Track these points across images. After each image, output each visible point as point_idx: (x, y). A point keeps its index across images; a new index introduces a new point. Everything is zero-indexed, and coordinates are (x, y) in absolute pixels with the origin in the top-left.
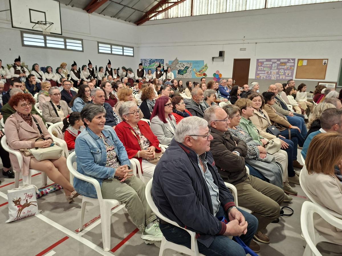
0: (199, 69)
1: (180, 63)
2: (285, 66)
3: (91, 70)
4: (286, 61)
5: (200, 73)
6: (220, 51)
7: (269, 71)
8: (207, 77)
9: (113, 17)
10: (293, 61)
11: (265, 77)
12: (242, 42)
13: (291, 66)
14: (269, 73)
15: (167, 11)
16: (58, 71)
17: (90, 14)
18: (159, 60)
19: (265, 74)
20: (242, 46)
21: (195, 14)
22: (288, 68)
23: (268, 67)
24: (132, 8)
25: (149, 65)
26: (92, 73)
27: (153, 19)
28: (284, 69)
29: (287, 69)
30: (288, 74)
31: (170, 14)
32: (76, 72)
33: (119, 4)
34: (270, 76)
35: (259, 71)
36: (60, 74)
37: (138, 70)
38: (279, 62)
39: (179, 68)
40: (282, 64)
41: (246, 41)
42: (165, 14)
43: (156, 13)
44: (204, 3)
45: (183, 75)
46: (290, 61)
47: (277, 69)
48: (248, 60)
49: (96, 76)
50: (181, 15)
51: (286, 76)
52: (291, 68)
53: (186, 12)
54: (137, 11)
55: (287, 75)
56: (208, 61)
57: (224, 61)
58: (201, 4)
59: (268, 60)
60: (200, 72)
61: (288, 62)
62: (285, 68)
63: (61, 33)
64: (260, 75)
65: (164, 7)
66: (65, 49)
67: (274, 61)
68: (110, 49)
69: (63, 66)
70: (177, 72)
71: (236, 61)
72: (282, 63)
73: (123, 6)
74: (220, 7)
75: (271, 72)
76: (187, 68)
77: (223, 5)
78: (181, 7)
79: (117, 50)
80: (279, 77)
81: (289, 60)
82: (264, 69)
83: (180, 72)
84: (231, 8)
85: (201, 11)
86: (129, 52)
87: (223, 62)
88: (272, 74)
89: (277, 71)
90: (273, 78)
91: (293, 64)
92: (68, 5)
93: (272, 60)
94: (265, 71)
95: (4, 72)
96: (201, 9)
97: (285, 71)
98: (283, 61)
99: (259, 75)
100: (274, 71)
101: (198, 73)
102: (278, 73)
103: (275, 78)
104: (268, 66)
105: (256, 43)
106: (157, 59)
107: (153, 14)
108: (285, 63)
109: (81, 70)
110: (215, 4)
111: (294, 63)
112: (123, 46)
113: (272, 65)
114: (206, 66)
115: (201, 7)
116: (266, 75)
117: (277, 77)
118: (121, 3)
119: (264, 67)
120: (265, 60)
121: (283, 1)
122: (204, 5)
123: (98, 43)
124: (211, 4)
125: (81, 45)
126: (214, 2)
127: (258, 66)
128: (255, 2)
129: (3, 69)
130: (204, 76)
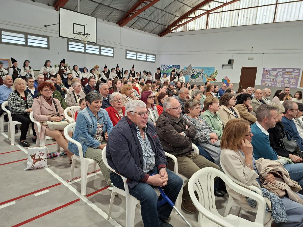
0: (210, 74)
1: (193, 69)
2: (290, 75)
3: (118, 71)
4: (292, 70)
5: (210, 78)
6: (229, 60)
7: (275, 79)
8: (217, 81)
9: (141, 30)
10: (298, 71)
11: (270, 84)
12: (250, 52)
13: (296, 75)
14: (274, 81)
15: (185, 25)
16: (92, 72)
17: (121, 28)
18: (176, 66)
19: (270, 81)
20: (250, 56)
21: (209, 27)
22: (293, 77)
23: (273, 76)
24: (156, 22)
25: (167, 69)
26: (119, 74)
27: (173, 31)
28: (288, 78)
30: (293, 83)
31: (188, 27)
32: (106, 73)
33: (146, 19)
34: (275, 83)
35: (265, 78)
36: (93, 74)
37: (156, 74)
38: (284, 72)
39: (193, 73)
40: (287, 74)
41: (253, 52)
42: (184, 27)
43: (176, 27)
44: (218, 18)
45: (195, 79)
46: (295, 71)
47: (282, 77)
48: (255, 69)
49: (122, 77)
50: (197, 28)
51: (291, 85)
52: (296, 78)
53: (202, 26)
54: (160, 25)
55: (291, 83)
56: (218, 68)
57: (232, 68)
58: (215, 19)
59: (273, 69)
60: (210, 77)
61: (293, 72)
62: (290, 77)
63: (95, 42)
64: (266, 82)
65: (183, 22)
66: (100, 55)
68: (135, 56)
69: (96, 68)
70: (190, 76)
71: (243, 68)
72: (287, 72)
73: (148, 21)
74: (232, 21)
75: (276, 80)
76: (199, 73)
77: (235, 20)
78: (198, 21)
79: (141, 57)
80: (284, 85)
81: (294, 69)
82: (270, 77)
83: (193, 77)
84: (242, 23)
85: (215, 24)
86: (151, 58)
88: (277, 82)
89: (282, 79)
90: (278, 86)
91: (298, 74)
92: (105, 20)
93: (278, 69)
94: (270, 79)
95: (52, 70)
97: (290, 80)
98: (288, 71)
99: (264, 82)
100: (279, 79)
101: (209, 78)
102: (283, 81)
103: (280, 86)
104: (274, 74)
105: (263, 53)
106: (174, 65)
107: (174, 28)
108: (290, 73)
109: (110, 71)
110: (228, 19)
111: (299, 72)
112: (147, 54)
113: (277, 73)
114: (216, 72)
115: (215, 22)
117: (282, 85)
118: (147, 19)
119: (270, 75)
120: (271, 69)
121: (290, 16)
122: (218, 20)
123: (126, 50)
124: (224, 19)
125: (112, 52)
126: (227, 17)
127: (264, 74)
128: (264, 17)
129: (51, 68)
130: (214, 81)
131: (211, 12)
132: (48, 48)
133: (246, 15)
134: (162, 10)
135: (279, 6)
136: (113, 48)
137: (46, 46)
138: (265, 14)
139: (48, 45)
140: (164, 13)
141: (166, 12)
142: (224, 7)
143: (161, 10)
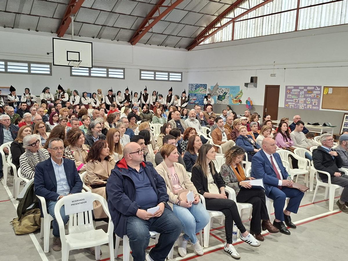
0: (235, 95)
1: (219, 88)
2: (312, 94)
3: (127, 95)
4: (313, 88)
5: (236, 100)
6: (251, 77)
7: (297, 99)
8: (242, 103)
9: (160, 45)
10: (319, 89)
11: (293, 106)
12: (273, 67)
13: (317, 94)
14: (297, 101)
15: (213, 36)
17: (133, 46)
18: (203, 85)
19: (293, 102)
20: (272, 72)
21: (235, 38)
22: (314, 96)
23: (295, 95)
24: (176, 36)
28: (310, 97)
29: (314, 98)
30: (315, 104)
31: (216, 38)
32: (110, 96)
33: (162, 34)
34: (298, 104)
35: (289, 99)
38: (306, 90)
39: (219, 94)
41: (276, 67)
42: (212, 39)
43: (203, 38)
44: (244, 26)
45: (221, 101)
46: (317, 89)
47: (305, 97)
48: (278, 87)
50: (224, 39)
51: (313, 106)
52: (317, 97)
54: (183, 38)
55: (313, 104)
56: (242, 88)
57: (256, 86)
58: (241, 28)
59: (296, 87)
60: (236, 98)
61: (314, 90)
62: (312, 97)
65: (210, 32)
67: (301, 88)
68: (153, 76)
70: (217, 98)
71: (267, 87)
72: (309, 91)
73: (166, 36)
74: (257, 30)
75: (299, 101)
76: (226, 93)
77: (259, 28)
78: (225, 31)
79: (163, 76)
80: (307, 106)
81: (315, 87)
82: (293, 97)
83: (220, 98)
84: (266, 32)
85: (241, 35)
86: (175, 77)
87: (255, 89)
88: (300, 103)
89: (304, 99)
90: (301, 108)
91: (319, 92)
92: (114, 40)
93: (299, 87)
94: (292, 99)
96: (241, 33)
97: (312, 100)
98: (309, 89)
99: (288, 103)
100: (302, 100)
101: (235, 100)
102: (305, 102)
103: (303, 108)
104: (296, 93)
105: (285, 69)
106: (201, 84)
108: (311, 91)
110: (253, 27)
111: (320, 91)
112: (169, 72)
113: (299, 92)
114: (241, 92)
115: (241, 31)
116: (294, 104)
117: (304, 106)
119: (293, 95)
120: (292, 87)
121: (313, 23)
122: (244, 29)
123: (141, 70)
124: (250, 27)
125: (122, 74)
126: (252, 25)
127: (287, 93)
128: (288, 24)
129: (49, 94)
130: (239, 103)
131: (237, 20)
132: (51, 74)
133: (270, 22)
134: (179, 23)
135: (301, 11)
136: (124, 69)
137: (49, 73)
138: (288, 21)
139: (51, 71)
140: (182, 26)
141: (184, 24)
142: (249, 14)
143: (177, 23)
